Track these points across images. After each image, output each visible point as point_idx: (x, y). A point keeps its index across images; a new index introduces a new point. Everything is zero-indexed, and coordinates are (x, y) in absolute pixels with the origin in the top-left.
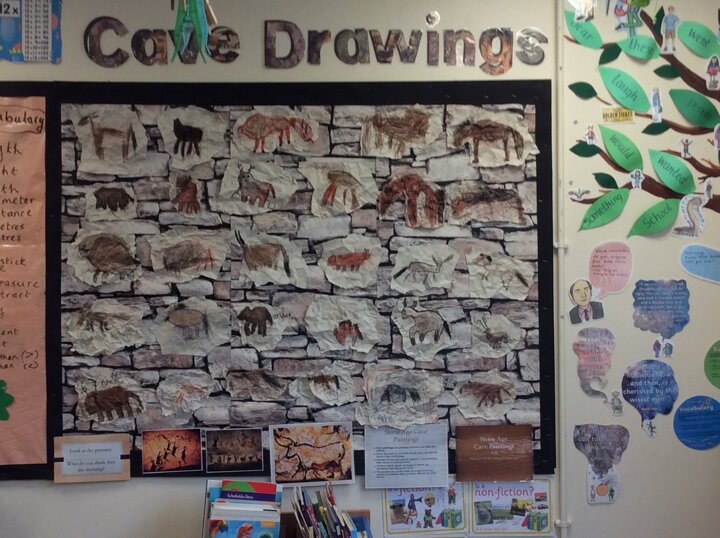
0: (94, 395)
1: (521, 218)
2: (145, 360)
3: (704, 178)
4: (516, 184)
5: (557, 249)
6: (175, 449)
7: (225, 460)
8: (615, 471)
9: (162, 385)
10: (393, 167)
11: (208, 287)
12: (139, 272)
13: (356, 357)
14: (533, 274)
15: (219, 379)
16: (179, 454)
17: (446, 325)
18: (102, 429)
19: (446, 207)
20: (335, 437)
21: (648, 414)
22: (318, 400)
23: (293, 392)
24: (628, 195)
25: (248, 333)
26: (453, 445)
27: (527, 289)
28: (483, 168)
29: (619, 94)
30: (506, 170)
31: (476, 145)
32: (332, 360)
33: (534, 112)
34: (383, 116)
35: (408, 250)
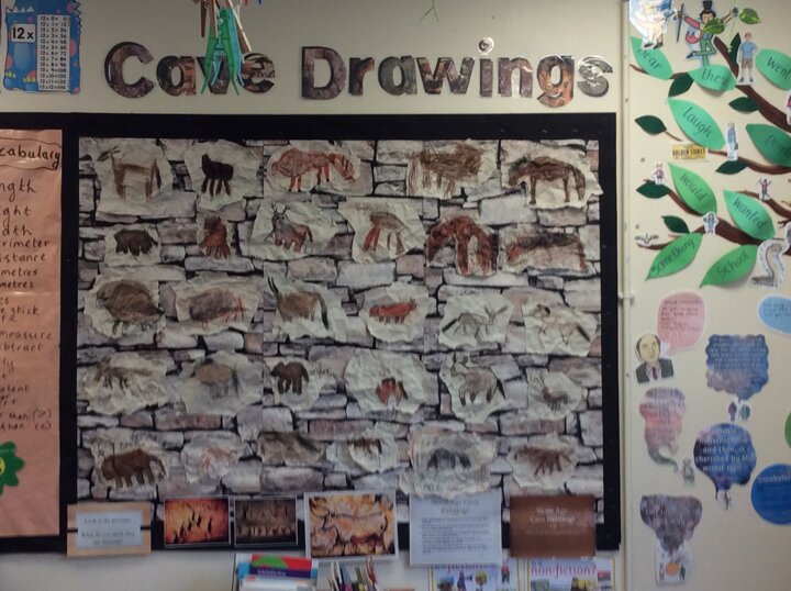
0: (112, 459)
1: (583, 265)
2: (168, 421)
3: (785, 223)
4: (577, 227)
5: (622, 301)
6: (200, 519)
7: (255, 533)
8: (686, 548)
9: (187, 449)
10: (442, 209)
11: (238, 340)
12: (163, 323)
13: (400, 418)
14: (595, 327)
15: (250, 443)
16: (204, 525)
17: (499, 384)
18: (120, 496)
19: (500, 252)
20: (376, 507)
21: (723, 484)
22: (358, 466)
23: (331, 457)
24: (700, 241)
25: (281, 390)
26: (507, 517)
27: (589, 345)
28: (541, 210)
29: (691, 129)
30: (566, 212)
31: (534, 185)
32: (374, 421)
33: (597, 148)
34: (431, 152)
35: (458, 300)
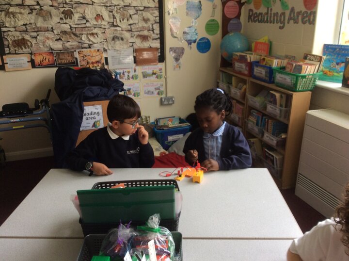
0: (15, 41)
2: (31, 29)
6: (46, 58)
7: (63, 61)
8: (181, 60)
9: (38, 37)
11: (50, 2)
13: (103, 27)
15: (58, 35)
16: (47, 60)
17: (130, 16)
18: (19, 53)
20: (98, 53)
21: (190, 43)
22: (92, 41)
23: (83, 38)
25: (66, 19)
26: (135, 55)
27: (155, 4)
32: (95, 27)
